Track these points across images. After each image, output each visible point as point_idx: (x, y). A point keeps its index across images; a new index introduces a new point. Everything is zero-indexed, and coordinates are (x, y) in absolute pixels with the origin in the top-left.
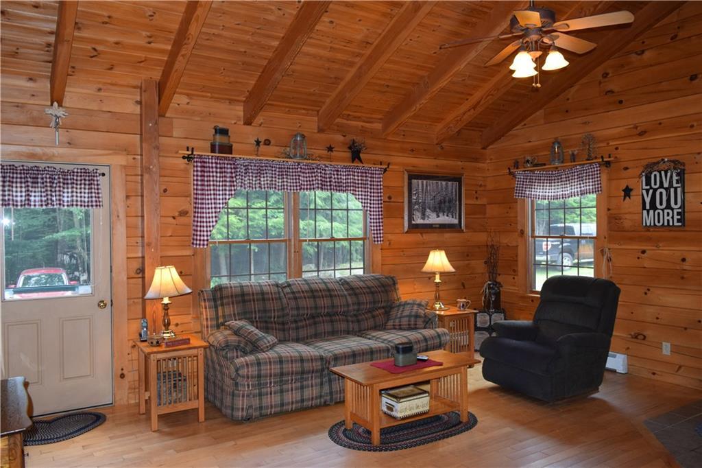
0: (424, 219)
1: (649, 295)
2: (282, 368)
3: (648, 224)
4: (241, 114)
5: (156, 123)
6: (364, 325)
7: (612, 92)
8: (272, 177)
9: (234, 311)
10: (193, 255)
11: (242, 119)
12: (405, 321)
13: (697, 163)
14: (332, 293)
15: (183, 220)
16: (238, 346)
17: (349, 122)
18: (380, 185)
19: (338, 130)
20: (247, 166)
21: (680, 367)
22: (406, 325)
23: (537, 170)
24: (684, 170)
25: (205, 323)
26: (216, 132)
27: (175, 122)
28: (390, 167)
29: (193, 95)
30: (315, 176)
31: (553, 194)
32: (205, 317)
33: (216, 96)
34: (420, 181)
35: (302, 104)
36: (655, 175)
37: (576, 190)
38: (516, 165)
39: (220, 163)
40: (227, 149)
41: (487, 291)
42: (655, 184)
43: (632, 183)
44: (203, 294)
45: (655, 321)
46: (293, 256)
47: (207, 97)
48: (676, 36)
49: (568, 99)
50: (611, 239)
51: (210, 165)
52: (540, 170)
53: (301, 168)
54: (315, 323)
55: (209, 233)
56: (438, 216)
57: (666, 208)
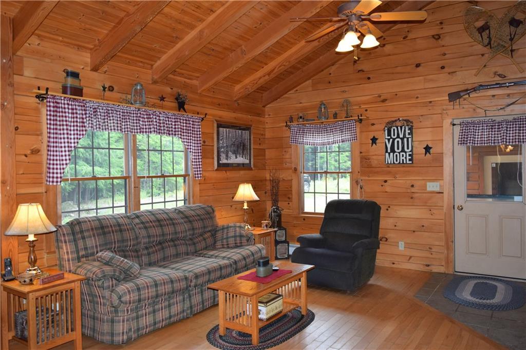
0: (227, 159)
1: (389, 210)
2: (157, 291)
3: (389, 163)
4: (89, 60)
5: (10, 60)
6: (199, 247)
7: (362, 71)
8: (117, 120)
9: (96, 243)
10: (46, 192)
11: (90, 65)
12: (231, 241)
13: (421, 122)
14: (174, 222)
15: (34, 158)
16: (114, 275)
17: (175, 77)
18: (199, 131)
19: (167, 83)
20: (95, 108)
21: (411, 257)
22: (233, 244)
23: (308, 124)
24: (412, 126)
25: (66, 257)
26: (67, 75)
27: (26, 61)
28: (207, 116)
29: (45, 37)
30: (152, 121)
31: (320, 141)
32: (65, 251)
33: (66, 40)
34: (225, 129)
35: (139, 57)
36: (394, 129)
37: (338, 139)
38: (291, 120)
39: (71, 105)
40: (78, 92)
41: (273, 214)
42: (394, 135)
43: (377, 135)
44: (62, 229)
45: (394, 228)
46: (133, 191)
47: (57, 40)
48: (406, 37)
49: (330, 74)
50: (363, 173)
51: (63, 106)
52: (311, 124)
53: (140, 113)
54: (163, 248)
55: (62, 171)
56: (236, 157)
57: (401, 152)
